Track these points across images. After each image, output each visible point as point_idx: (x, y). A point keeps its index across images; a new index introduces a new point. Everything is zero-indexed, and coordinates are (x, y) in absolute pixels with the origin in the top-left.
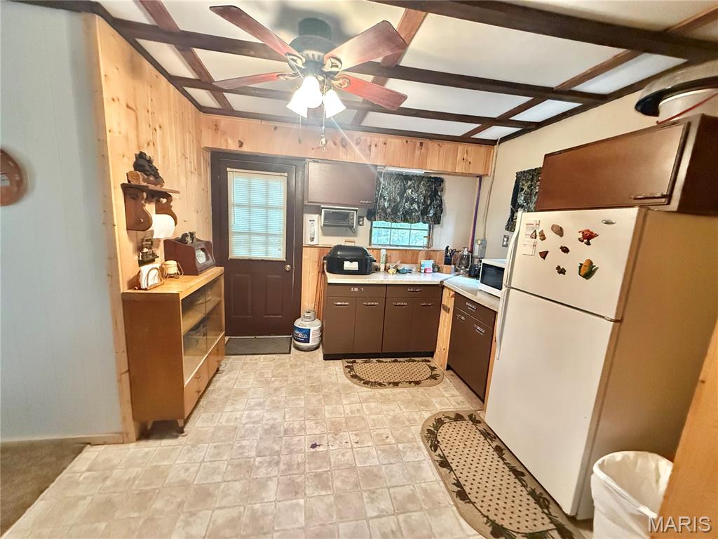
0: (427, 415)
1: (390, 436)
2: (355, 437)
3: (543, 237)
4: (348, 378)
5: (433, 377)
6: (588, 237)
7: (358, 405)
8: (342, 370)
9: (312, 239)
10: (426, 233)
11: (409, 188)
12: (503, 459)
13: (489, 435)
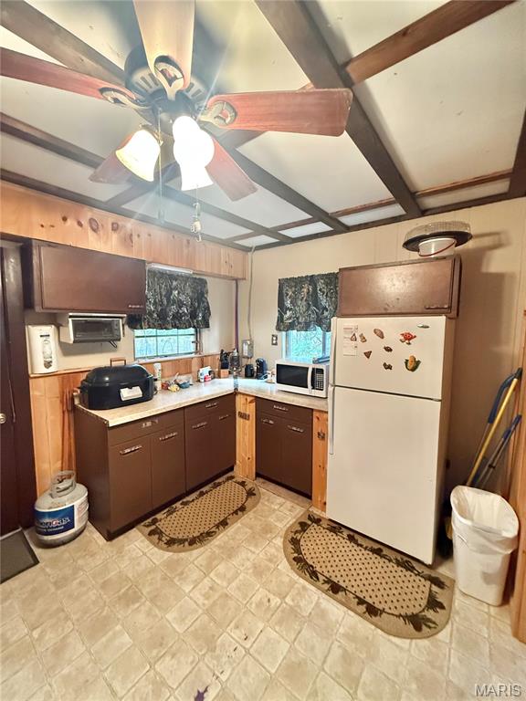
0: (279, 542)
1: (271, 597)
2: (237, 631)
3: (364, 340)
4: (163, 549)
5: (251, 493)
6: (408, 338)
7: (205, 581)
8: (147, 542)
9: (48, 365)
10: (193, 338)
11: (176, 289)
12: (361, 546)
13: (336, 528)
